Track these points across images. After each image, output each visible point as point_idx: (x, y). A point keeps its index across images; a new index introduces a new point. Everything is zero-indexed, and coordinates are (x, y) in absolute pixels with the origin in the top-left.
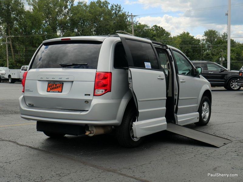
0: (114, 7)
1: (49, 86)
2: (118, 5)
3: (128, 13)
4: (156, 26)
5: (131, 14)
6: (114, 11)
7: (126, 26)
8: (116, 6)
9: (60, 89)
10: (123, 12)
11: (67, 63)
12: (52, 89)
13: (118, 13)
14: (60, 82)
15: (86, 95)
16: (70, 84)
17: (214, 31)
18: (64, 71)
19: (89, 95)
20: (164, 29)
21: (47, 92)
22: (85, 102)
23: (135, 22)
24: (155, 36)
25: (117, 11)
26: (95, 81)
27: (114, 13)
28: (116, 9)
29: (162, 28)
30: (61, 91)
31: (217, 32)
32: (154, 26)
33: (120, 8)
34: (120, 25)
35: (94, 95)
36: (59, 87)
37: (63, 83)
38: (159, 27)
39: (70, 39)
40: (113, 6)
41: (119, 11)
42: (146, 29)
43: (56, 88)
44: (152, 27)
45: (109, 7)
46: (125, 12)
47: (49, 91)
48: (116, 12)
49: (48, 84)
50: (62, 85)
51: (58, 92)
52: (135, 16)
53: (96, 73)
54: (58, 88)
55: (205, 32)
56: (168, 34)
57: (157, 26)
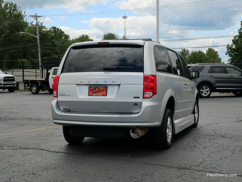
0: (9, 5)
1: (90, 90)
2: (12, 3)
3: (25, 12)
4: (54, 28)
5: (36, 14)
6: (8, 11)
7: (22, 28)
8: (10, 5)
9: (104, 93)
10: (18, 11)
11: (111, 67)
12: (95, 92)
13: (13, 12)
14: (103, 86)
15: (134, 98)
16: (117, 87)
17: (113, 34)
18: (106, 74)
19: (139, 98)
20: (62, 31)
21: (89, 95)
22: (135, 104)
23: (39, 23)
24: (54, 39)
25: (12, 11)
26: (144, 84)
27: (8, 13)
28: (11, 8)
29: (60, 30)
30: (105, 95)
31: (116, 36)
32: (52, 28)
33: (15, 6)
34: (15, 25)
35: (144, 98)
36: (103, 91)
37: (107, 87)
38: (58, 29)
39: (108, 43)
40: (6, 5)
41: (14, 10)
42: (44, 31)
43: (99, 92)
44: (50, 29)
45: (2, 5)
46: (21, 11)
47: (91, 95)
48: (10, 11)
49: (89, 88)
50: (106, 88)
51: (102, 96)
52: (39, 16)
53: (144, 76)
54: (101, 91)
55: (104, 35)
56: (67, 37)
57: (56, 28)
